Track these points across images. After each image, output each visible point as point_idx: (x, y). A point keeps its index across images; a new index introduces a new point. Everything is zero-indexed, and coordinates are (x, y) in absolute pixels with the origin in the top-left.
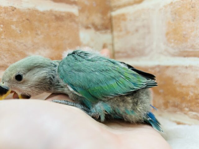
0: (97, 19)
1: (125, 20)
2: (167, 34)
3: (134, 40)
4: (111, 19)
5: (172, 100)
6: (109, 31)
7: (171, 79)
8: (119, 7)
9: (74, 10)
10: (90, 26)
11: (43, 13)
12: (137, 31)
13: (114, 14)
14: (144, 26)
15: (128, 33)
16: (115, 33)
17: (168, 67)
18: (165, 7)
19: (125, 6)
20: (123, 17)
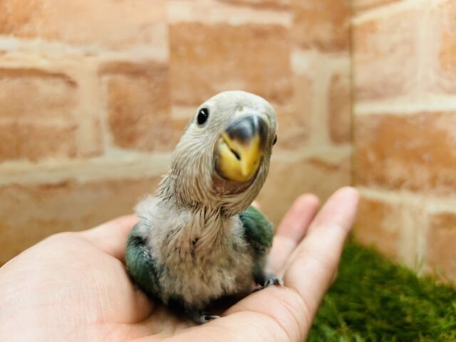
2: (442, 54)
4: (350, 31)
5: (443, 172)
7: (443, 135)
8: (366, 8)
9: (285, 19)
11: (238, 28)
12: (392, 50)
17: (438, 115)
18: (441, 6)
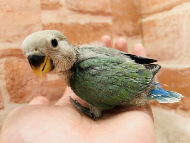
0: (129, 26)
1: (154, 26)
3: (164, 45)
6: (140, 36)
10: (122, 33)
13: (144, 20)
14: (173, 31)
15: (158, 37)
16: (146, 38)
19: (154, 13)
20: (153, 23)
